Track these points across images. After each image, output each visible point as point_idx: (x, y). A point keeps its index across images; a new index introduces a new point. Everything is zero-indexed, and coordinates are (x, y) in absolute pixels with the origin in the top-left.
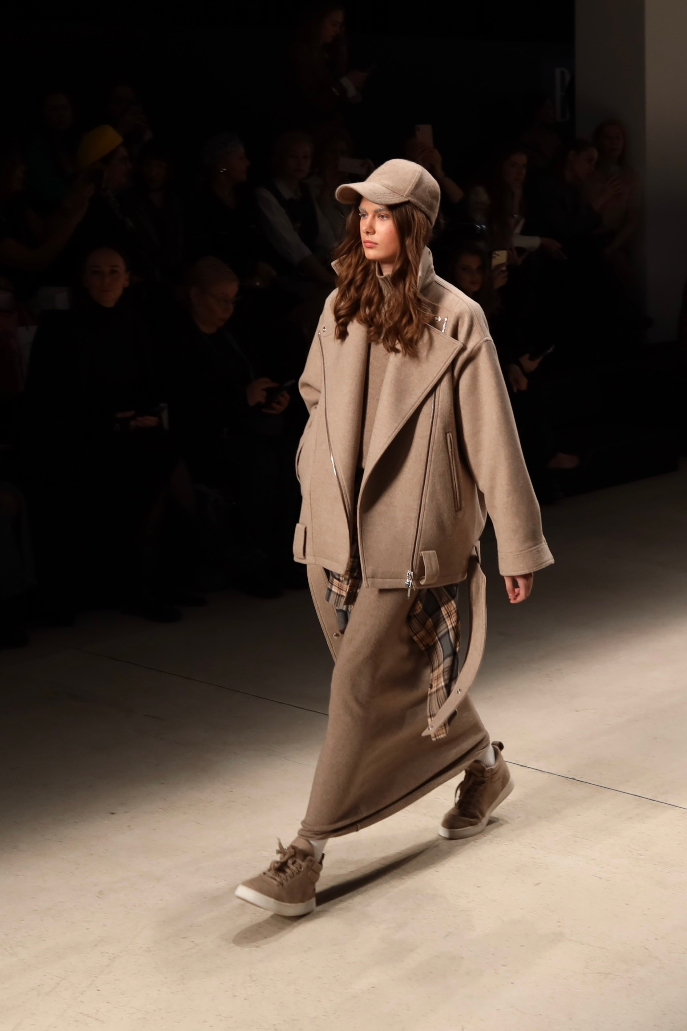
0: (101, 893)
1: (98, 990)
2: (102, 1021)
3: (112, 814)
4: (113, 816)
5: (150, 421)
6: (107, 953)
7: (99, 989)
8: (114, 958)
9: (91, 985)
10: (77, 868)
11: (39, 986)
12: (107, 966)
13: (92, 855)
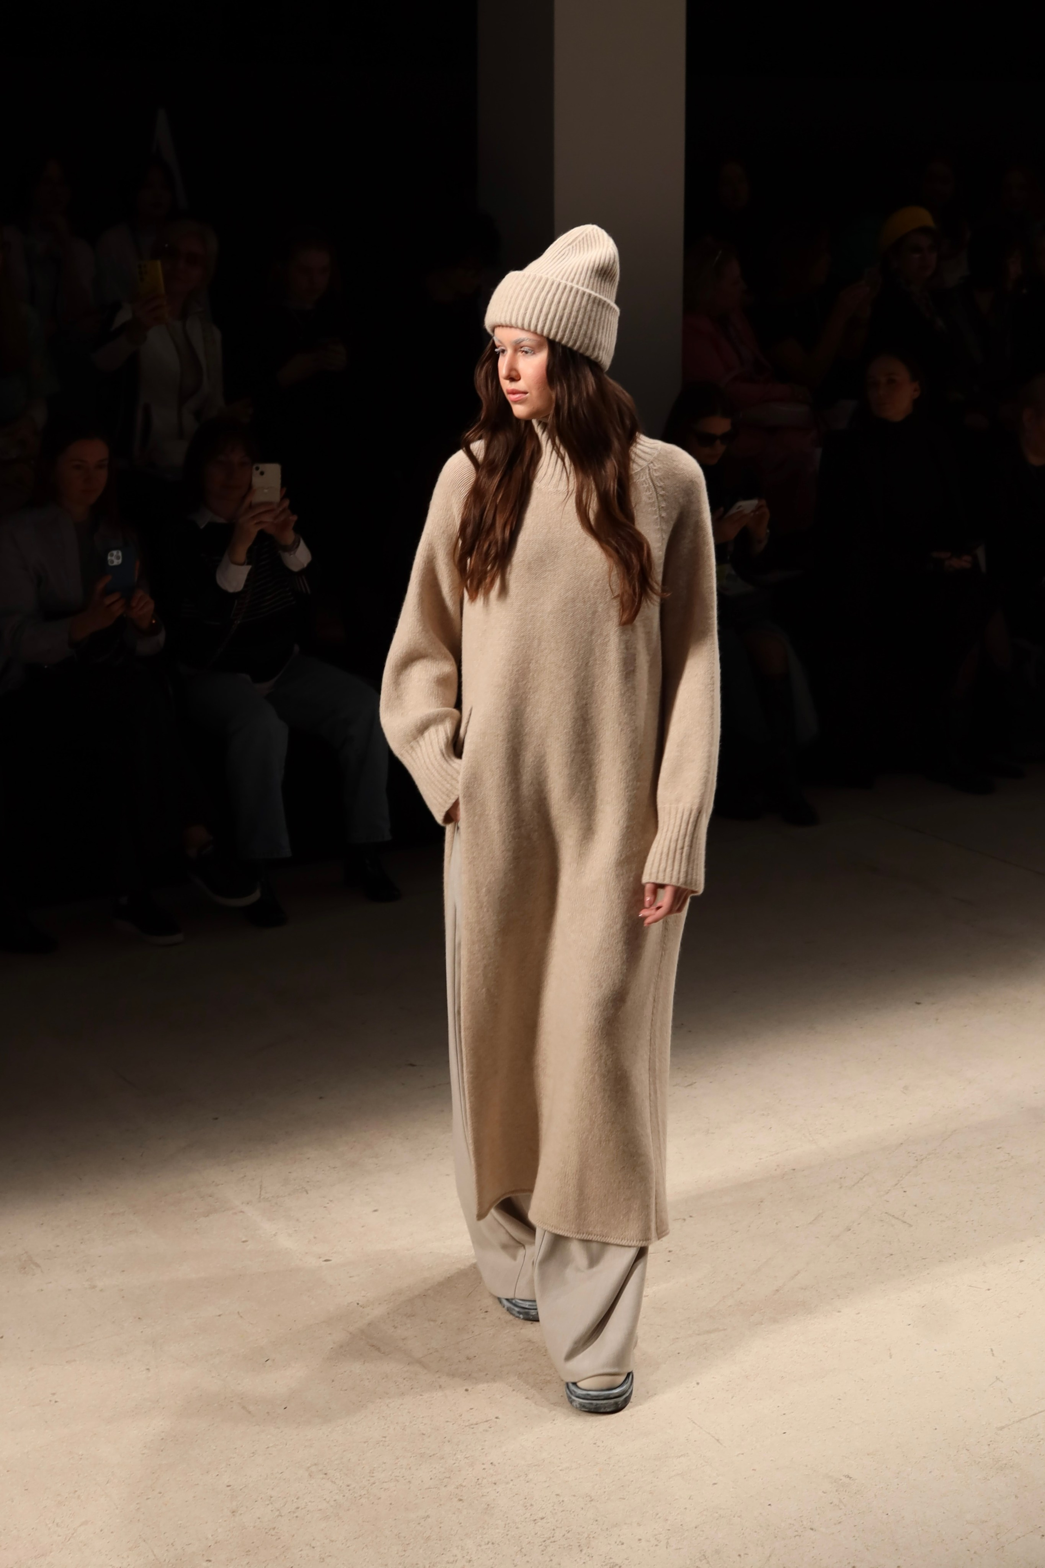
0: (906, 1088)
1: (905, 1192)
2: (908, 1224)
3: (919, 1004)
4: (919, 1006)
5: (964, 562)
6: (914, 1153)
7: (905, 1190)
8: (922, 1160)
9: (896, 1184)
10: (879, 1059)
11: (841, 1178)
12: (914, 1167)
13: (896, 1046)
